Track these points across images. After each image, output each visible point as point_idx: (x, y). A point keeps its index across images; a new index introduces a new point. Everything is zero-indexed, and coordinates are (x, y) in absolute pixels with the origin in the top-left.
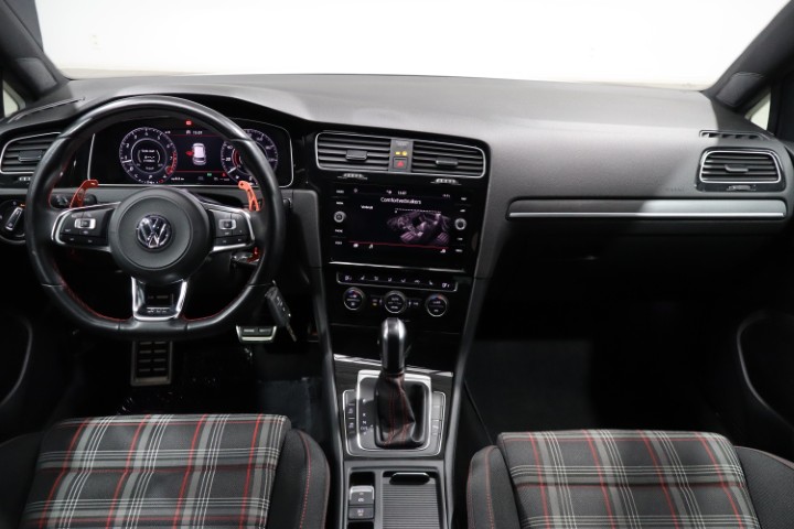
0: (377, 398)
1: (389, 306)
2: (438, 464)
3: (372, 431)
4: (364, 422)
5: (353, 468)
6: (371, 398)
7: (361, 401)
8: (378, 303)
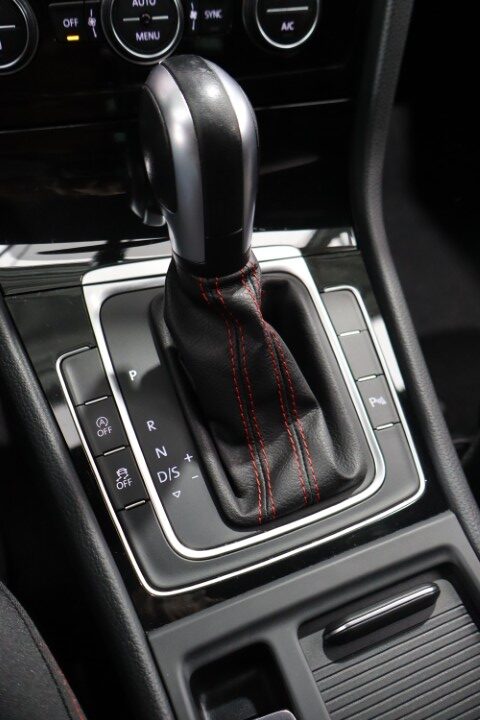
0: (173, 359)
1: (128, 35)
2: (440, 530)
3: (194, 475)
4: (161, 452)
5: (190, 656)
6: (152, 360)
7: (121, 377)
8: (82, 29)
